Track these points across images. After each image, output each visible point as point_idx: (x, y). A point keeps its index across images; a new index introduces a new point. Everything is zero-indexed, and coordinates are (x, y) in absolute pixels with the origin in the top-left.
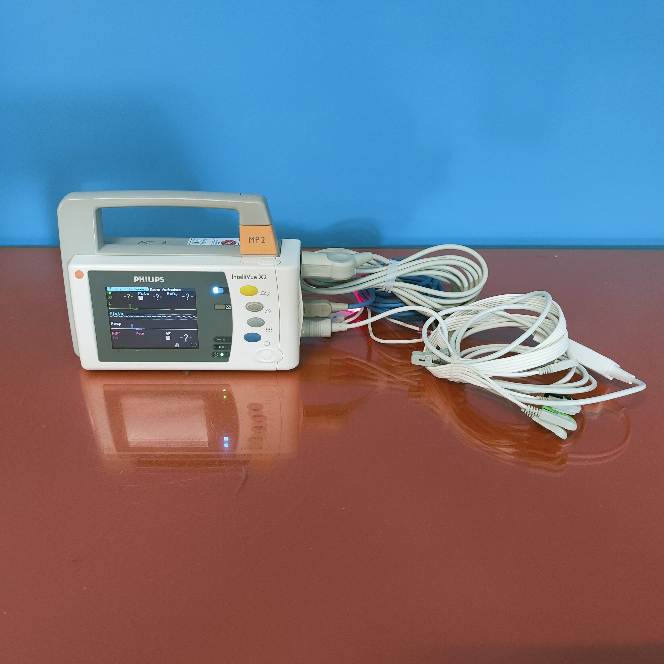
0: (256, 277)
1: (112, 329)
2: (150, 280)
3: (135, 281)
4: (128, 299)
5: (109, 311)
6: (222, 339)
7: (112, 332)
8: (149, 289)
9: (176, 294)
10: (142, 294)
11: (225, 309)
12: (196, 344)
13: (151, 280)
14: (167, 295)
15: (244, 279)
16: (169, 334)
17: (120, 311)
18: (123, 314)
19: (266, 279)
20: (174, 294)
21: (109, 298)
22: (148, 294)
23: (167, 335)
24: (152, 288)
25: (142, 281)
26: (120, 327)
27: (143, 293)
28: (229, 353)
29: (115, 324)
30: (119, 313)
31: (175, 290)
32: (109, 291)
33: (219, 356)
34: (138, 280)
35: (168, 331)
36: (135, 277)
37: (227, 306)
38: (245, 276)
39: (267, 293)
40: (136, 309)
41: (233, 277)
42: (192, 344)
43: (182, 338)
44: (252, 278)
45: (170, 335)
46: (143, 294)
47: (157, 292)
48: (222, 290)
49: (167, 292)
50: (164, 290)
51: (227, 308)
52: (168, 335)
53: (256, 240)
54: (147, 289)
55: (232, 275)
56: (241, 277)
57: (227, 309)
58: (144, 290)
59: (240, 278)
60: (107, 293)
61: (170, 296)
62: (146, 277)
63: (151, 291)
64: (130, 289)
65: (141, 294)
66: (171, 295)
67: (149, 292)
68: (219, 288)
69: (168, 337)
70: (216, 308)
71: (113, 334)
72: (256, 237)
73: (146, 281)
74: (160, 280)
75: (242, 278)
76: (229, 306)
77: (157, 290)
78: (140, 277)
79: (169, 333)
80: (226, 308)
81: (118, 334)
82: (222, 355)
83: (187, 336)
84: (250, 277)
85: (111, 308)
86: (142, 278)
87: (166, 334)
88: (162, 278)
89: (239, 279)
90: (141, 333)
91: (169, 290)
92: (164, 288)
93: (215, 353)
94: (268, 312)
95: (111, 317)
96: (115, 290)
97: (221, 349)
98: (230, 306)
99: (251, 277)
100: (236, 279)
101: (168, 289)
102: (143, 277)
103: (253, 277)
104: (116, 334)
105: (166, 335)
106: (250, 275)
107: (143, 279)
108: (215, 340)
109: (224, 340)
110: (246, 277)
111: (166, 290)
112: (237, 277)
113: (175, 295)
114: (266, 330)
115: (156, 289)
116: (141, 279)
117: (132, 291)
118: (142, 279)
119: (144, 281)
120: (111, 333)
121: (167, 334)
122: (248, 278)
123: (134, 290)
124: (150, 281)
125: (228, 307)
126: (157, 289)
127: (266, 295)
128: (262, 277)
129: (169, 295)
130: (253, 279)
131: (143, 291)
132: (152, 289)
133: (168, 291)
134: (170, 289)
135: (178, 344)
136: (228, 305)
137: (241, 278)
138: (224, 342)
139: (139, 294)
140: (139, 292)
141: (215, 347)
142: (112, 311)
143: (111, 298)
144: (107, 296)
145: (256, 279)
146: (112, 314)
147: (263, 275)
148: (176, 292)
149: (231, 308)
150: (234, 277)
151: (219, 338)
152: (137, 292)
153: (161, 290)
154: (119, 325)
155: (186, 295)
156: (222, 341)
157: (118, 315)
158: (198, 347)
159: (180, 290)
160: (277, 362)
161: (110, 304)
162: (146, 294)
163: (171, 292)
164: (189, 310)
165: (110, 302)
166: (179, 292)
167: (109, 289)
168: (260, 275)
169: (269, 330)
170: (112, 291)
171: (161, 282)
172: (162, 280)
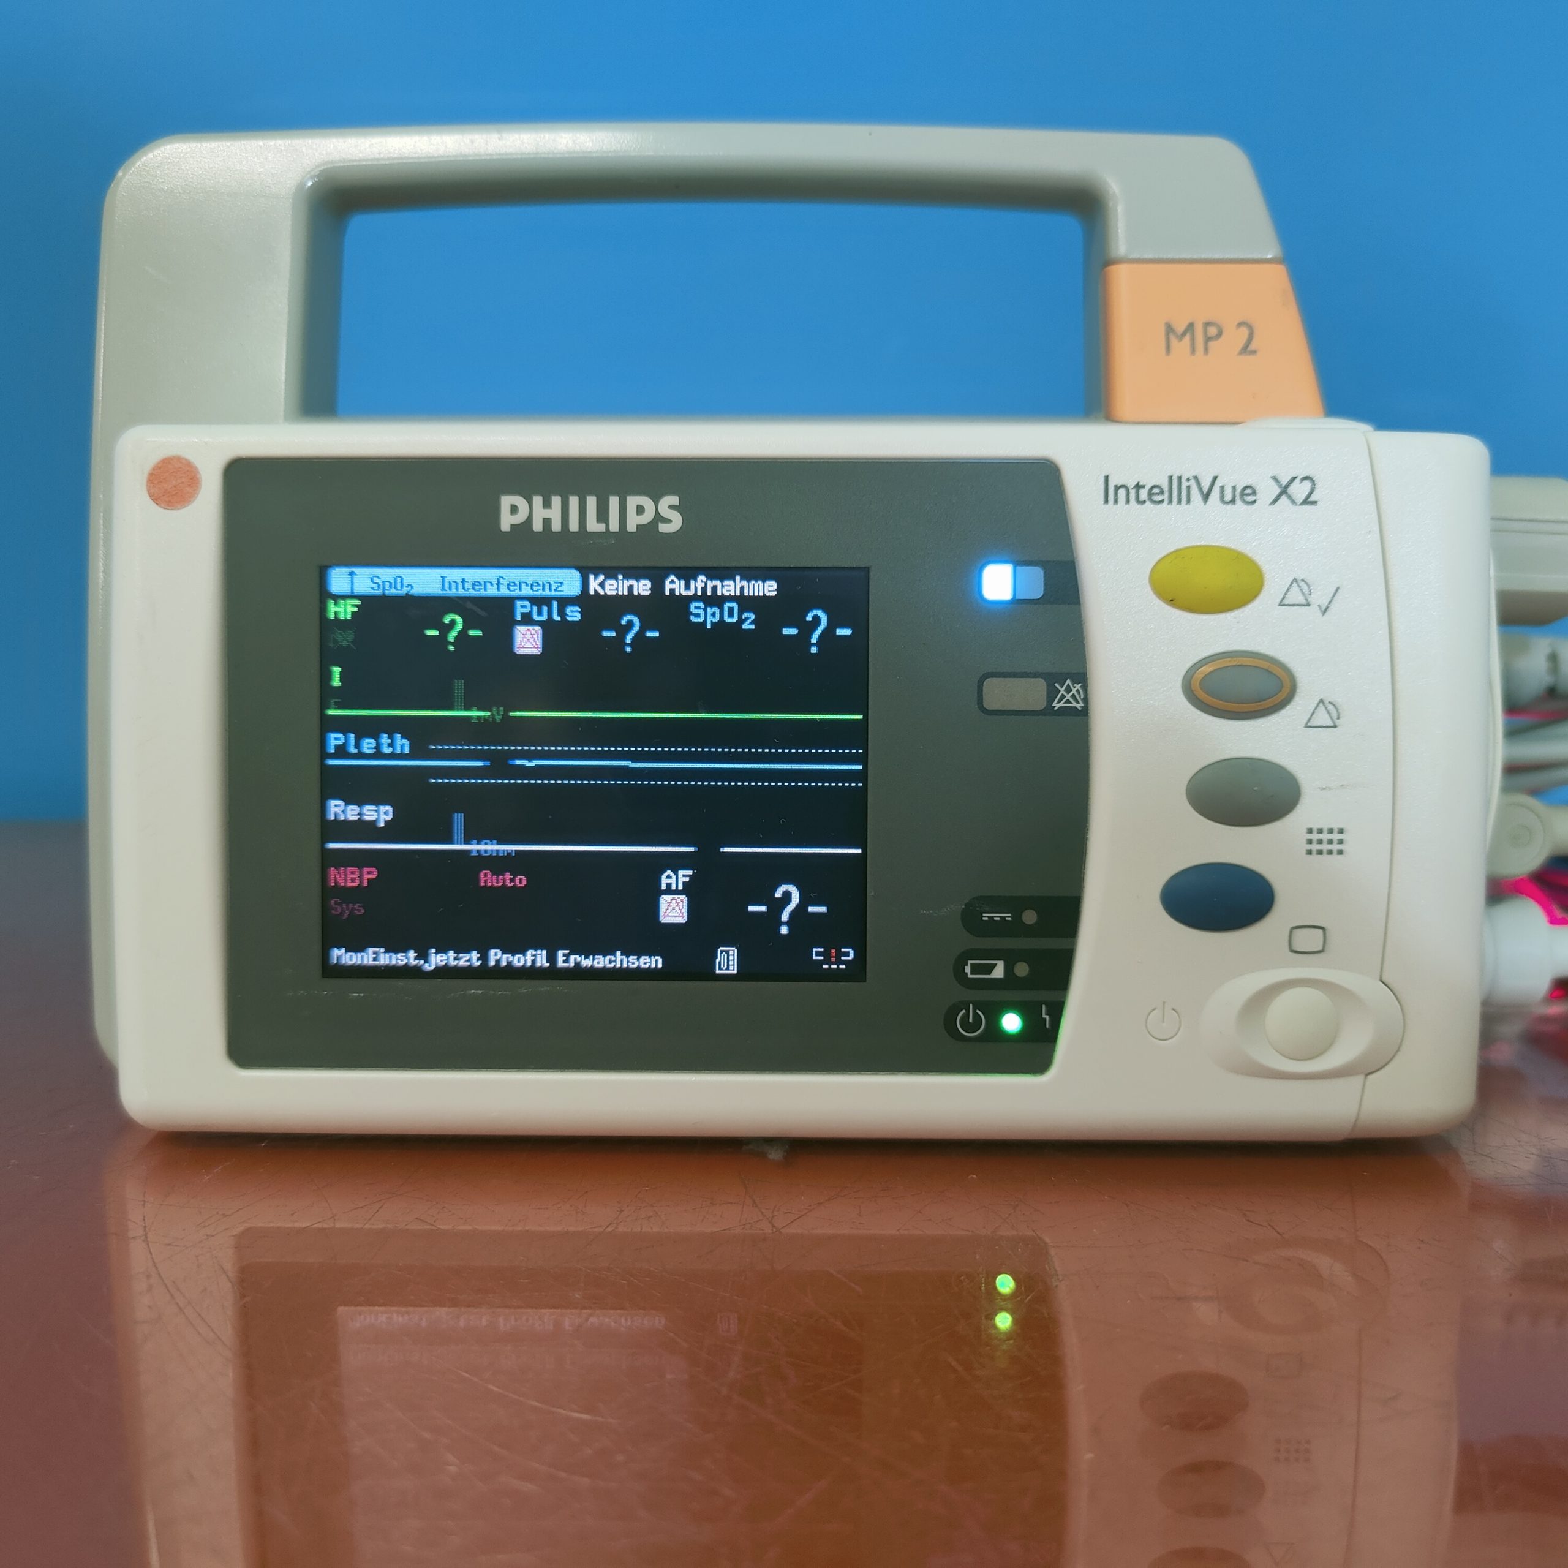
0: (1254, 493)
1: (331, 846)
2: (599, 520)
3: (505, 526)
4: (452, 648)
5: (328, 725)
6: (1017, 917)
7: (333, 871)
8: (585, 583)
9: (746, 615)
10: (540, 613)
11: (1049, 711)
12: (847, 954)
13: (603, 515)
14: (693, 619)
15: (1179, 502)
16: (682, 880)
17: (391, 726)
18: (407, 751)
19: (1315, 503)
20: (731, 610)
21: (335, 641)
22: (574, 614)
23: (669, 891)
24: (602, 577)
25: (547, 522)
26: (389, 832)
27: (545, 609)
28: (1057, 1010)
29: (351, 813)
30: (385, 739)
31: (742, 588)
32: (336, 598)
33: (995, 1034)
34: (520, 518)
35: (677, 863)
36: (506, 501)
37: (1062, 691)
38: (1184, 484)
39: (1319, 598)
41: (1111, 492)
42: (818, 954)
43: (763, 909)
44: (1228, 497)
45: (687, 890)
46: (544, 618)
47: (630, 602)
48: (1034, 582)
49: (695, 597)
50: (674, 585)
51: (1061, 704)
52: (673, 887)
53: (1208, 339)
54: (568, 582)
55: (1107, 478)
56: (1162, 492)
57: (1057, 705)
58: (554, 586)
59: (1155, 494)
60: (323, 610)
61: (709, 626)
62: (574, 501)
63: (592, 592)
64: (468, 585)
65: (530, 613)
66: (717, 619)
67: (584, 599)
68: (1021, 568)
69: (674, 904)
70: (989, 704)
71: (336, 882)
72: (1207, 324)
73: (574, 526)
74: (659, 518)
75: (1166, 496)
76: (1074, 691)
77: (630, 588)
78: (538, 500)
79: (684, 876)
80: (1051, 700)
81: (366, 884)
82: (1011, 1023)
83: (795, 899)
84: (1215, 493)
85: (340, 707)
86: (547, 504)
87: (664, 881)
88: (671, 507)
89: (1148, 503)
90: (508, 876)
91: (704, 589)
92: (672, 577)
93: (966, 1015)
94: (1322, 718)
95: (331, 762)
96: (380, 592)
97: (1010, 980)
98: (1078, 686)
99: (1222, 488)
100: (1128, 501)
101: (702, 578)
102: (556, 501)
103: (1234, 488)
104: (356, 884)
105: (664, 887)
106: (1215, 478)
107: (554, 513)
108: (970, 919)
109: (1030, 917)
110: (1189, 487)
111: (687, 587)
112: (1133, 493)
113: (741, 621)
114: (1310, 842)
115: (627, 583)
116: (540, 514)
117: (482, 593)
118: (547, 513)
119: (556, 526)
120: (324, 876)
121: (669, 885)
122: (1206, 497)
123: (492, 591)
124: (593, 525)
125: (1068, 697)
126: (633, 582)
127: (1314, 610)
128: (1291, 490)
129: (701, 619)
130: (1233, 501)
131: (547, 593)
132: (602, 585)
133: (699, 593)
134: (710, 584)
135: (733, 951)
136: (1068, 682)
137: (1156, 498)
138: (1030, 931)
139: (518, 618)
140: (519, 603)
141: (968, 969)
142: (343, 725)
143: (344, 644)
144: (327, 626)
145: (1254, 502)
146: (342, 753)
147: (1294, 478)
148: (745, 602)
149: (1086, 700)
150: (1117, 488)
151: (997, 903)
152: (513, 600)
153: (658, 587)
154: (375, 823)
155: (809, 618)
156: (1016, 928)
157: (379, 754)
158: (857, 971)
159: (770, 588)
160: (1367, 1075)
161: (336, 682)
162: (562, 612)
163: (716, 600)
164: (822, 722)
165: (336, 670)
166: (765, 597)
167: (339, 579)
168: (1275, 478)
169: (1325, 847)
170: (359, 590)
171: (662, 528)
172: (668, 521)
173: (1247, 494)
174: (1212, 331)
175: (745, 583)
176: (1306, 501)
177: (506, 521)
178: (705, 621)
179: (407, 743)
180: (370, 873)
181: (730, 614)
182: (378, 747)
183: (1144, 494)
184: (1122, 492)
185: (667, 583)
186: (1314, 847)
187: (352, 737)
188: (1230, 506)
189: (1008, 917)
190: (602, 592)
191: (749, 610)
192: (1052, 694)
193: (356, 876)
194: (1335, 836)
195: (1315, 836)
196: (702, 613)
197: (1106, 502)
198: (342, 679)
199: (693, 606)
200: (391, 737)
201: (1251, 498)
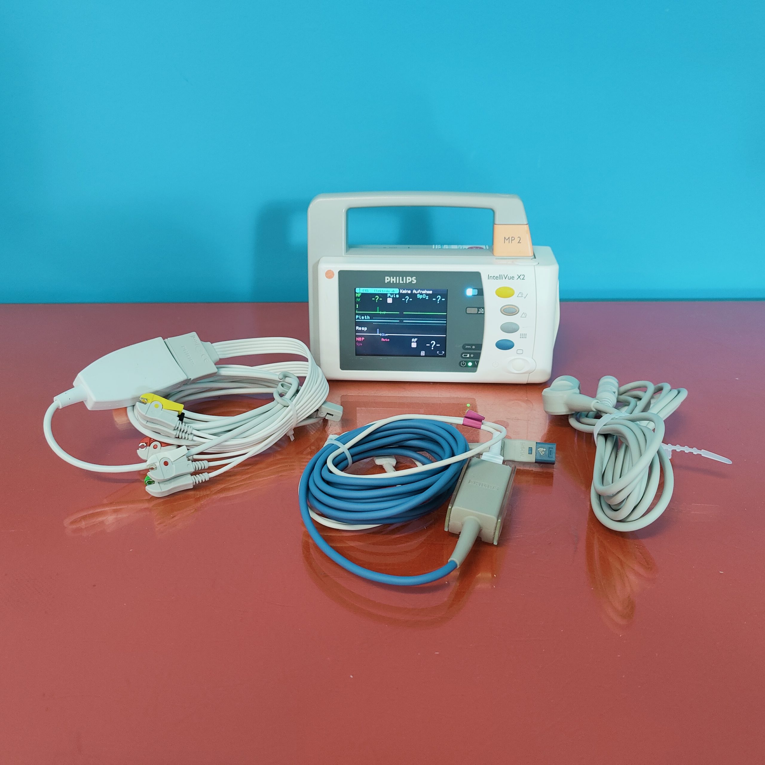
1: (357, 334)
2: (402, 281)
3: (386, 282)
4: (377, 302)
5: (356, 314)
8: (400, 291)
9: (427, 297)
10: (392, 296)
11: (478, 313)
12: (443, 352)
13: (403, 280)
14: (418, 297)
15: (501, 279)
17: (367, 315)
18: (369, 319)
21: (357, 300)
22: (397, 296)
23: (413, 342)
24: (402, 290)
27: (393, 295)
28: (478, 362)
29: (360, 329)
30: (366, 317)
32: (357, 293)
33: (467, 366)
34: (389, 281)
35: (414, 337)
36: (386, 278)
37: (480, 310)
39: (524, 296)
41: (489, 277)
42: (438, 352)
43: (429, 345)
45: (416, 342)
46: (392, 297)
47: (407, 294)
48: (476, 292)
49: (418, 294)
50: (415, 291)
51: (480, 312)
53: (512, 240)
54: (396, 291)
55: (488, 275)
56: (498, 278)
57: (479, 312)
60: (355, 295)
62: (398, 278)
64: (380, 291)
65: (390, 296)
67: (399, 294)
68: (473, 290)
69: (414, 344)
70: (468, 312)
71: (358, 340)
72: (512, 237)
73: (398, 282)
74: (412, 281)
76: (482, 310)
78: (392, 278)
79: (416, 339)
80: (478, 312)
82: (470, 364)
83: (434, 343)
85: (358, 311)
87: (412, 340)
88: (414, 279)
90: (386, 339)
91: (420, 292)
93: (463, 363)
94: (523, 316)
95: (357, 321)
96: (365, 292)
97: (470, 357)
98: (483, 309)
99: (508, 277)
100: (492, 279)
101: (419, 290)
102: (395, 278)
106: (507, 275)
108: (464, 347)
109: (474, 347)
110: (503, 277)
111: (417, 292)
112: (493, 278)
113: (426, 298)
114: (520, 336)
117: (382, 292)
118: (393, 280)
119: (395, 282)
120: (356, 339)
122: (505, 278)
123: (384, 292)
124: (401, 282)
125: (481, 311)
127: (523, 298)
128: (520, 277)
129: (419, 297)
131: (393, 293)
134: (421, 291)
135: (424, 352)
137: (497, 278)
138: (473, 349)
139: (388, 297)
140: (388, 294)
141: (463, 355)
142: (359, 314)
144: (356, 298)
145: (514, 279)
146: (358, 319)
147: (521, 275)
148: (427, 294)
149: (484, 312)
151: (468, 345)
152: (387, 294)
153: (412, 291)
154: (364, 330)
155: (437, 297)
156: (471, 349)
157: (364, 319)
158: (445, 356)
159: (431, 292)
160: (530, 373)
161: (357, 307)
162: (395, 296)
163: (422, 294)
164: (439, 314)
165: (357, 305)
166: (430, 294)
167: (358, 290)
168: (518, 275)
169: (523, 337)
170: (361, 292)
171: (413, 282)
172: (413, 281)
173: (513, 278)
174: (513, 239)
175: (427, 291)
176: (523, 279)
179: (369, 317)
180: (363, 338)
181: (424, 297)
182: (364, 318)
183: (495, 278)
184: (491, 277)
185: (413, 291)
186: (522, 337)
187: (360, 316)
188: (510, 280)
189: (470, 347)
190: (402, 293)
191: (427, 296)
192: (478, 311)
193: (361, 339)
194: (525, 335)
195: (522, 335)
196: (419, 296)
197: (488, 279)
198: (358, 307)
199: (418, 295)
200: (367, 316)
201: (513, 279)
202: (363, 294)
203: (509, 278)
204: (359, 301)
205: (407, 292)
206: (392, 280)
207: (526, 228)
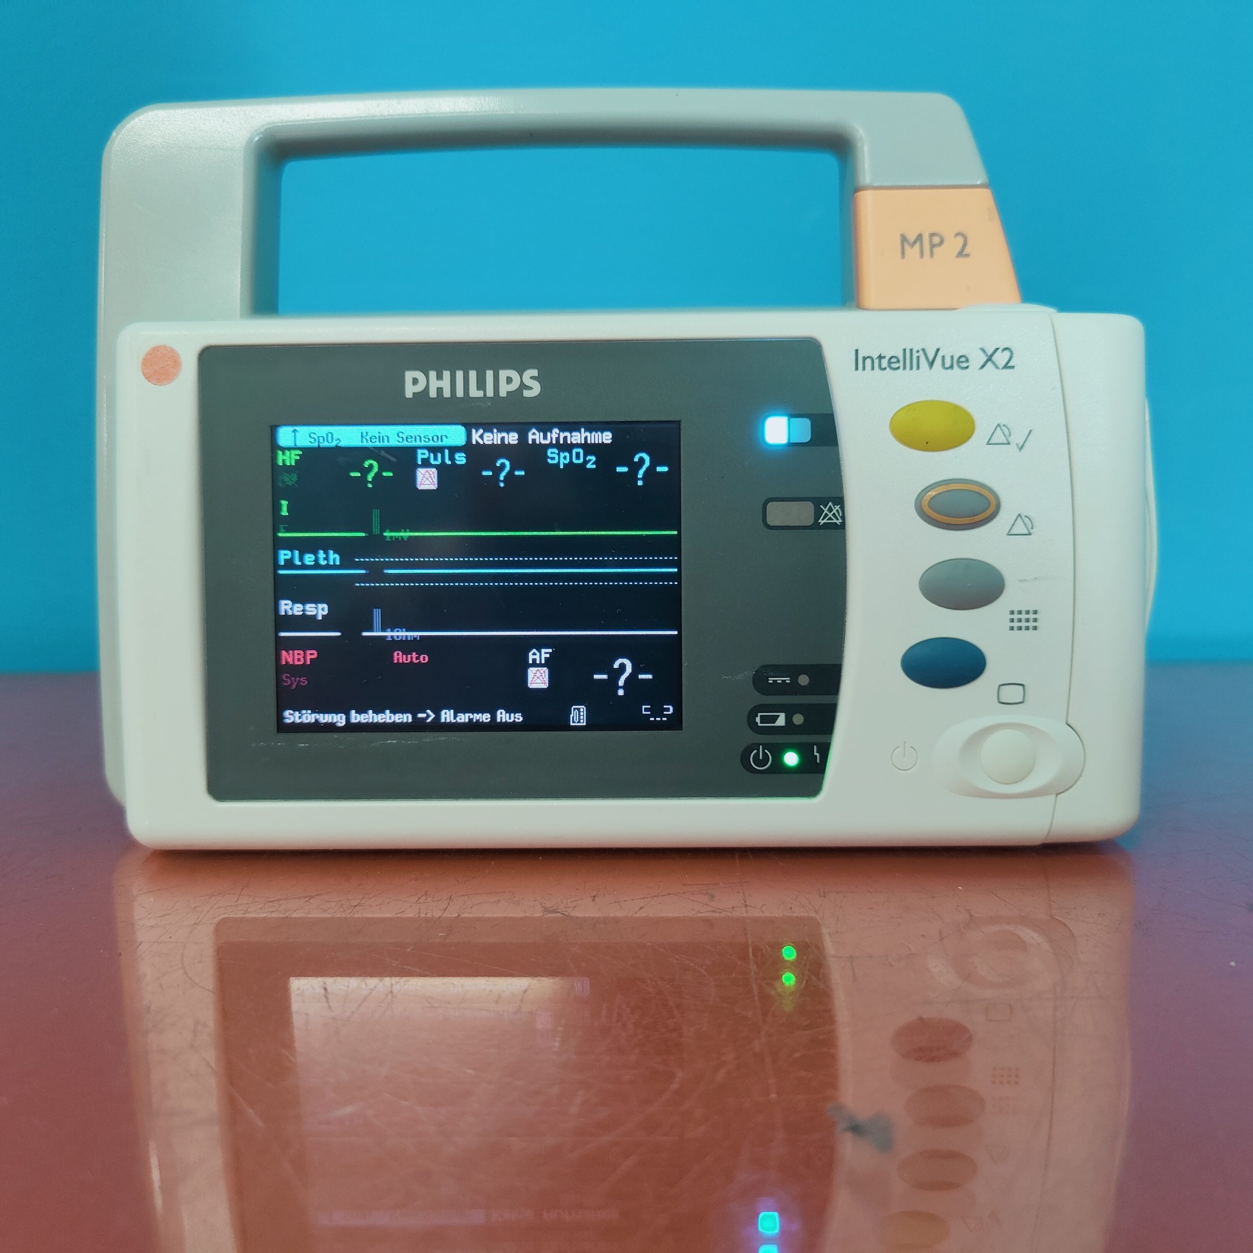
0: (967, 361)
1: (283, 634)
2: (478, 389)
3: (409, 394)
4: (370, 486)
5: (279, 544)
6: (794, 680)
7: (284, 653)
8: (469, 436)
9: (589, 458)
10: (435, 459)
11: (816, 526)
12: (668, 710)
13: (481, 385)
14: (550, 461)
15: (911, 368)
16: (544, 656)
17: (326, 545)
18: (338, 563)
19: (1012, 367)
20: (578, 454)
21: (283, 482)
22: (461, 459)
23: (534, 664)
24: (481, 431)
25: (440, 390)
26: (325, 624)
27: (439, 455)
28: (825, 749)
29: (297, 609)
30: (321, 554)
31: (586, 438)
32: (283, 449)
33: (779, 768)
34: (420, 388)
35: (540, 644)
36: (409, 375)
37: (826, 511)
38: (915, 355)
39: (1017, 438)
40: (402, 534)
41: (860, 361)
42: (646, 710)
43: (605, 677)
45: (548, 663)
46: (439, 462)
47: (503, 449)
48: (803, 430)
49: (551, 445)
50: (535, 436)
51: (825, 521)
52: (538, 662)
53: (933, 246)
54: (455, 435)
55: (857, 351)
56: (898, 361)
57: (821, 522)
58: (444, 438)
59: (893, 363)
60: (274, 458)
61: (562, 467)
62: (460, 374)
63: (474, 442)
65: (428, 459)
66: (567, 461)
67: (468, 448)
68: (793, 420)
69: (538, 674)
70: (771, 521)
71: (287, 662)
72: (932, 235)
73: (460, 393)
74: (523, 386)
75: (901, 364)
76: (834, 511)
78: (433, 374)
79: (546, 653)
80: (817, 518)
81: (308, 663)
82: (791, 759)
83: (629, 669)
84: (938, 361)
85: (288, 531)
86: (440, 377)
87: (531, 657)
88: (532, 378)
89: (888, 369)
90: (414, 655)
91: (558, 439)
92: (534, 430)
93: (758, 754)
94: (1020, 528)
95: (282, 572)
96: (316, 445)
97: (790, 727)
98: (838, 507)
99: (943, 357)
100: (873, 368)
101: (556, 430)
102: (447, 374)
103: (952, 357)
104: (301, 663)
105: (531, 662)
106: (938, 350)
107: (445, 384)
108: (759, 681)
109: (804, 680)
110: (918, 357)
111: (545, 438)
112: (876, 362)
113: (586, 462)
114: (1012, 620)
115: (500, 435)
118: (440, 384)
119: (447, 394)
120: (278, 657)
121: (534, 660)
122: (931, 364)
124: (474, 393)
125: (830, 515)
126: (505, 435)
127: (1013, 448)
128: (994, 358)
129: (555, 462)
130: (951, 367)
131: (439, 444)
132: (481, 437)
133: (554, 442)
134: (562, 435)
135: (583, 708)
136: (830, 504)
137: (894, 366)
138: (804, 691)
139: (419, 462)
140: (419, 452)
141: (758, 720)
142: (290, 544)
144: (276, 470)
145: (967, 367)
146: (289, 564)
147: (997, 349)
148: (588, 448)
149: (843, 517)
150: (864, 359)
151: (780, 670)
152: (413, 450)
153: (523, 437)
154: (314, 617)
155: (636, 459)
156: (793, 689)
157: (317, 566)
158: (675, 722)
159: (607, 437)
160: (1057, 795)
161: (284, 512)
162: (452, 458)
163: (566, 447)
164: (647, 536)
165: (284, 503)
166: (603, 444)
167: (286, 436)
168: (983, 350)
169: (1023, 624)
170: (300, 443)
171: (527, 394)
172: (530, 388)
173: (962, 361)
174: (936, 240)
175: (588, 434)
176: (1006, 366)
177: (410, 391)
178: (559, 463)
179: (337, 557)
180: (311, 654)
181: (578, 457)
182: (316, 560)
183: (884, 363)
184: (868, 362)
185: (530, 434)
186: (1016, 624)
187: (297, 553)
188: (949, 371)
189: (788, 680)
190: (481, 442)
191: (591, 454)
192: (818, 513)
193: (301, 657)
194: (1031, 616)
195: (1016, 616)
196: (556, 457)
197: (857, 369)
198: (289, 510)
199: (549, 452)
200: (326, 552)
201: (965, 365)
202: (310, 455)
203: (948, 364)
204: (290, 483)
205: (503, 439)
206: (434, 384)
207: (985, 197)
